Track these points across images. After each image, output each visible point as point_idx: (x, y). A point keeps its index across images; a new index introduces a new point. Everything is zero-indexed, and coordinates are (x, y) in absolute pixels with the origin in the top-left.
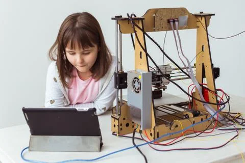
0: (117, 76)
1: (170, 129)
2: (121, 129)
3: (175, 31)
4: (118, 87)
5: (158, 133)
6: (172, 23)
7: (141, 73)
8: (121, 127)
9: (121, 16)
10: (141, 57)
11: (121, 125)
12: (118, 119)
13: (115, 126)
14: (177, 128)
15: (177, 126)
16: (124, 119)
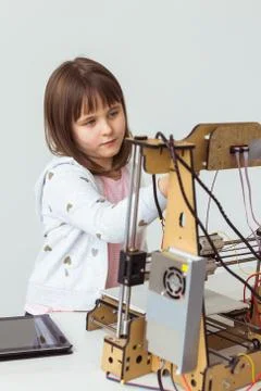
0: (128, 258)
1: (232, 372)
2: (127, 369)
3: (243, 170)
4: (126, 282)
5: (211, 382)
6: (237, 154)
7: (190, 261)
8: (127, 364)
9: (146, 138)
10: (181, 224)
11: (128, 359)
12: (123, 349)
13: (111, 360)
14: (244, 370)
15: (243, 366)
16: (135, 348)
